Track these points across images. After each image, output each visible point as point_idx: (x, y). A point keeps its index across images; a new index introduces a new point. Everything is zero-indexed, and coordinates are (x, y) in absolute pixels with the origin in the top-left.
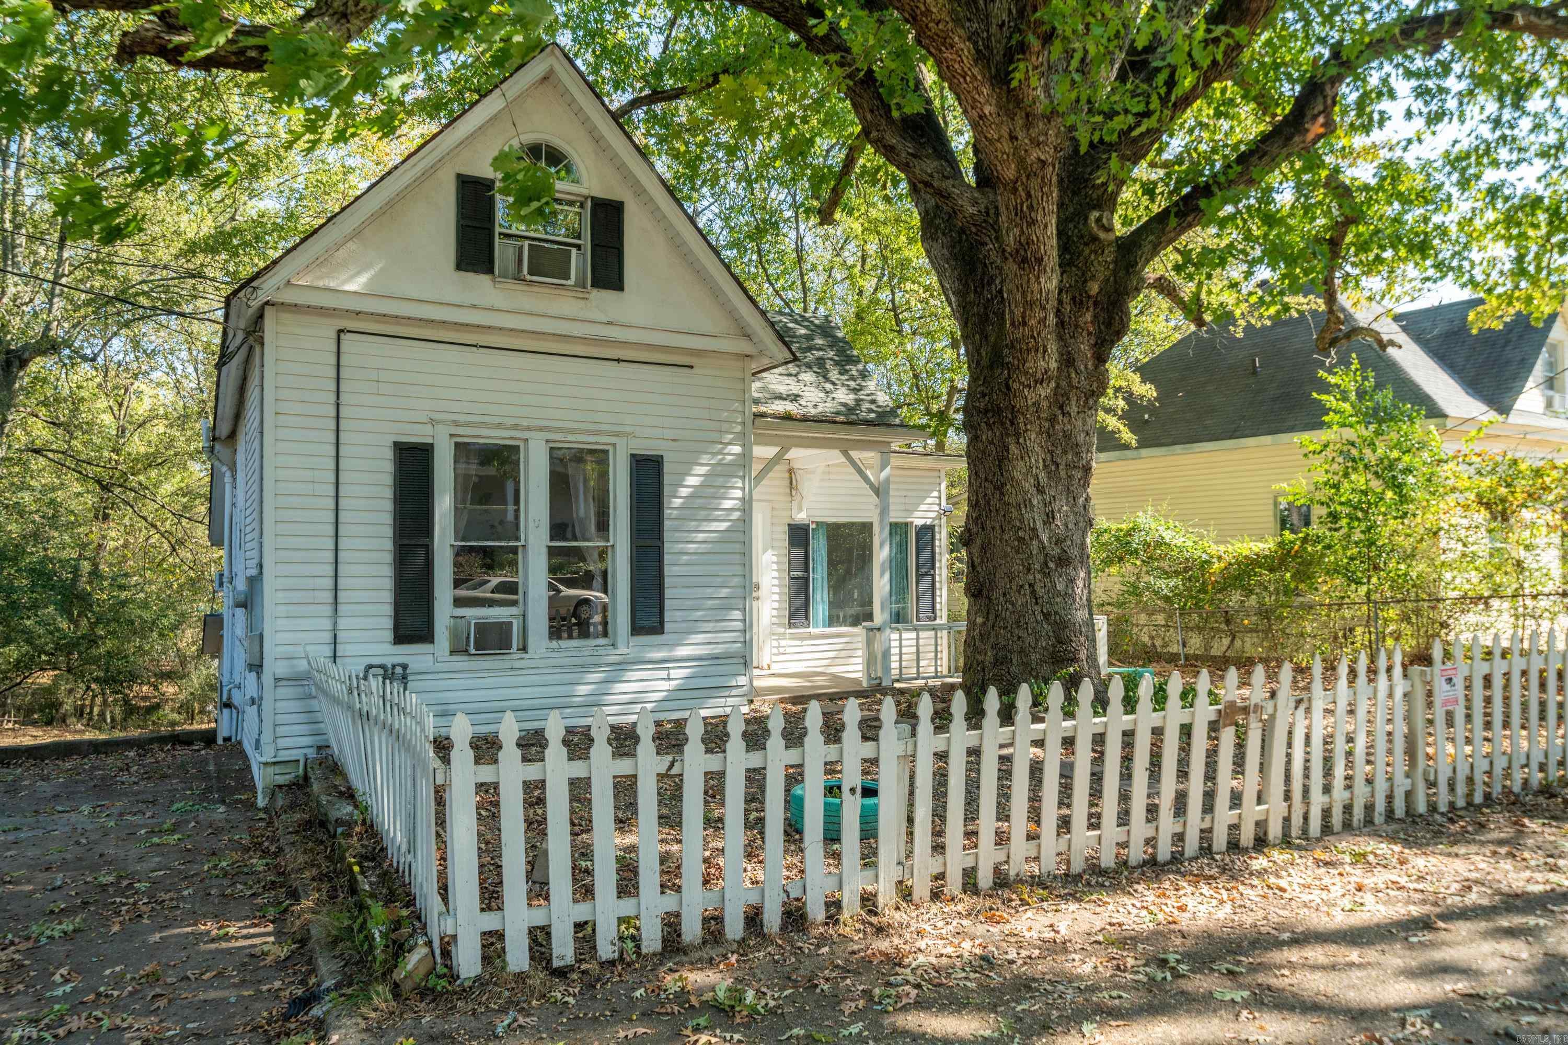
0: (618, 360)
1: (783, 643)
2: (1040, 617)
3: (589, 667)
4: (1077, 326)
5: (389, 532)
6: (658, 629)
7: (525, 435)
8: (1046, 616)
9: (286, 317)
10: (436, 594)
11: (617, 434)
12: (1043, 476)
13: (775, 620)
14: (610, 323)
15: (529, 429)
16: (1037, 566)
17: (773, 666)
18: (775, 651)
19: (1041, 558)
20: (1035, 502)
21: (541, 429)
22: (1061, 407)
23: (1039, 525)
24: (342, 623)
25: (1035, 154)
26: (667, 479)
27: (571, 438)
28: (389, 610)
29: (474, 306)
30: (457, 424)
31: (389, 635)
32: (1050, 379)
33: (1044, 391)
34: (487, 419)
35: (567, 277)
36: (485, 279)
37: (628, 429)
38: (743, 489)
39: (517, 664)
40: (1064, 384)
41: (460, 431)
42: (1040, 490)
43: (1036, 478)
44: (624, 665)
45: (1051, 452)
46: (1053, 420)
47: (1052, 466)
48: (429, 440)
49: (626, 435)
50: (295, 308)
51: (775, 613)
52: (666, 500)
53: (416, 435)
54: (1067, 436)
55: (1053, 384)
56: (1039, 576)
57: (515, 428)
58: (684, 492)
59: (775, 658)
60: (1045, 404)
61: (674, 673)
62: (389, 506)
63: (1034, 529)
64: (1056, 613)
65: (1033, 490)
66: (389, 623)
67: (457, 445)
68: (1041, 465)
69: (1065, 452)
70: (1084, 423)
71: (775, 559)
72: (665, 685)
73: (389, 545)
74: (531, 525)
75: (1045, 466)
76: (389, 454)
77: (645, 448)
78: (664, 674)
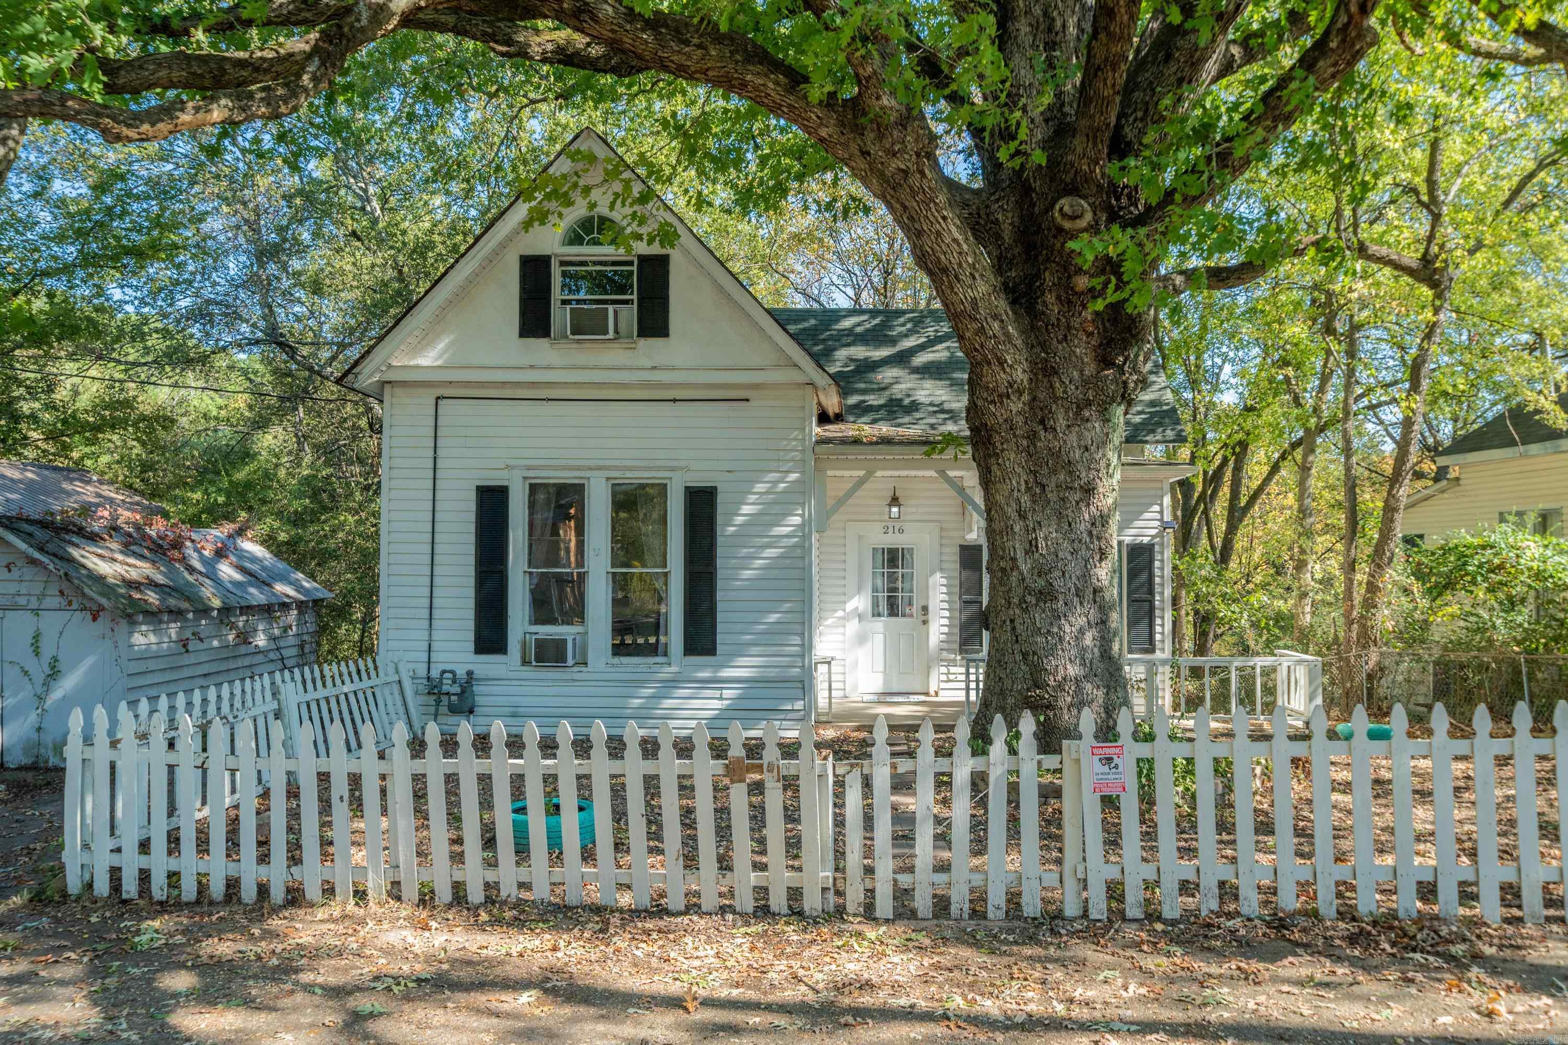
0: (675, 400)
1: (953, 670)
2: (1019, 657)
3: (641, 683)
4: (1069, 328)
5: (472, 560)
6: (711, 650)
7: (588, 474)
8: (1025, 655)
9: (398, 391)
10: (510, 613)
11: (673, 469)
12: (1025, 499)
13: (945, 646)
14: (654, 368)
15: (590, 468)
16: (1016, 600)
17: (941, 693)
18: (944, 678)
19: (1020, 591)
20: (1017, 528)
21: (600, 468)
22: (1042, 422)
23: (1020, 555)
24: (436, 635)
25: (896, 164)
26: (720, 509)
27: (629, 474)
28: (471, 625)
29: (532, 367)
30: (529, 468)
31: (471, 647)
32: (1020, 393)
33: (1016, 406)
34: (554, 462)
35: (606, 333)
36: (543, 342)
37: (683, 464)
38: (802, 516)
39: (577, 676)
40: (1041, 396)
41: (531, 474)
42: (1022, 516)
43: (1018, 501)
44: (673, 683)
45: (1035, 473)
46: (1032, 437)
47: (1038, 489)
48: (505, 483)
49: (681, 469)
50: (404, 384)
51: (943, 637)
52: (719, 529)
53: (494, 479)
54: (1056, 454)
55: (1026, 397)
56: (1017, 611)
57: (579, 468)
58: (739, 520)
59: (943, 685)
60: (1020, 420)
61: (727, 693)
62: (472, 538)
63: (1014, 559)
64: (1034, 653)
65: (1015, 515)
66: (471, 635)
67: (531, 485)
68: (1023, 488)
69: (1054, 472)
70: (1080, 436)
71: (944, 581)
72: (717, 704)
73: (471, 571)
74: (592, 554)
75: (1028, 489)
76: (473, 496)
77: (699, 480)
78: (717, 693)
